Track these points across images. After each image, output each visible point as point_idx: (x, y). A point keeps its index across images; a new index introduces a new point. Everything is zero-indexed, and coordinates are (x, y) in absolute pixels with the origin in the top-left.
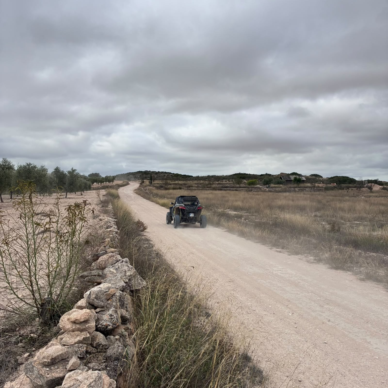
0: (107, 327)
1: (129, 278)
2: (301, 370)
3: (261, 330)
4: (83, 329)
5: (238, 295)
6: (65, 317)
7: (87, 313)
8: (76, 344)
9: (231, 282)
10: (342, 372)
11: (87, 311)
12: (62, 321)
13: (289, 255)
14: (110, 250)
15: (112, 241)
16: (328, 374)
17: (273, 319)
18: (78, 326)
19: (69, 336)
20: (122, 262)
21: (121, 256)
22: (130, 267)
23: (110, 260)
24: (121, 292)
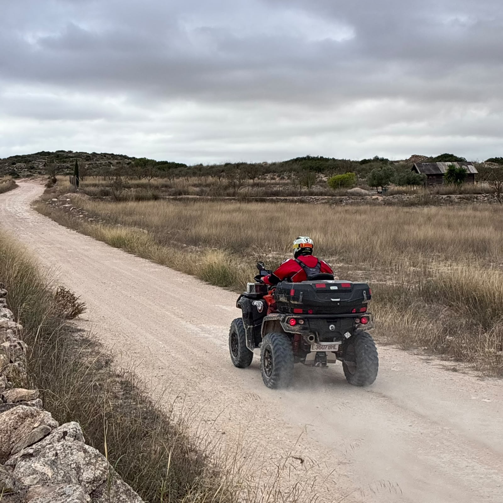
9: (345, 463)
13: (481, 378)
14: (15, 393)
15: (11, 362)
20: (64, 437)
21: (55, 417)
22: (91, 452)
23: (24, 430)
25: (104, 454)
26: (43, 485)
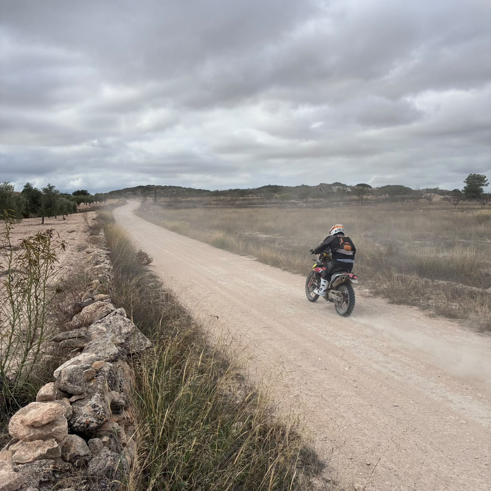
0: (88, 425)
1: (125, 337)
2: (368, 449)
3: (311, 394)
4: (47, 435)
5: (276, 346)
6: (17, 418)
7: (53, 409)
8: (36, 460)
10: (422, 447)
11: (52, 407)
12: (13, 424)
14: (98, 296)
15: (101, 283)
16: (404, 451)
17: (325, 376)
18: (38, 431)
19: (24, 448)
20: (115, 315)
22: (127, 321)
23: (98, 312)
24: (111, 365)
25: (132, 320)
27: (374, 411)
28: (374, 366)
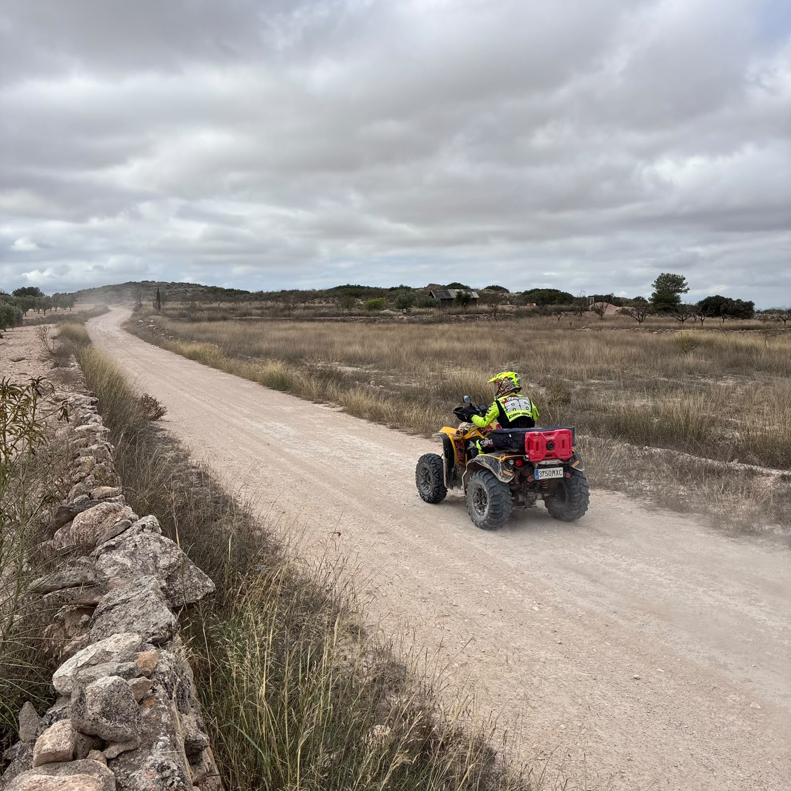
1: (166, 574)
3: (486, 660)
5: (408, 568)
10: (703, 758)
14: (100, 490)
15: (99, 463)
16: (675, 770)
17: (503, 624)
20: (142, 530)
22: (166, 543)
23: (107, 524)
24: (171, 657)
25: (177, 543)
26: (121, 577)
27: (604, 691)
28: (580, 601)
